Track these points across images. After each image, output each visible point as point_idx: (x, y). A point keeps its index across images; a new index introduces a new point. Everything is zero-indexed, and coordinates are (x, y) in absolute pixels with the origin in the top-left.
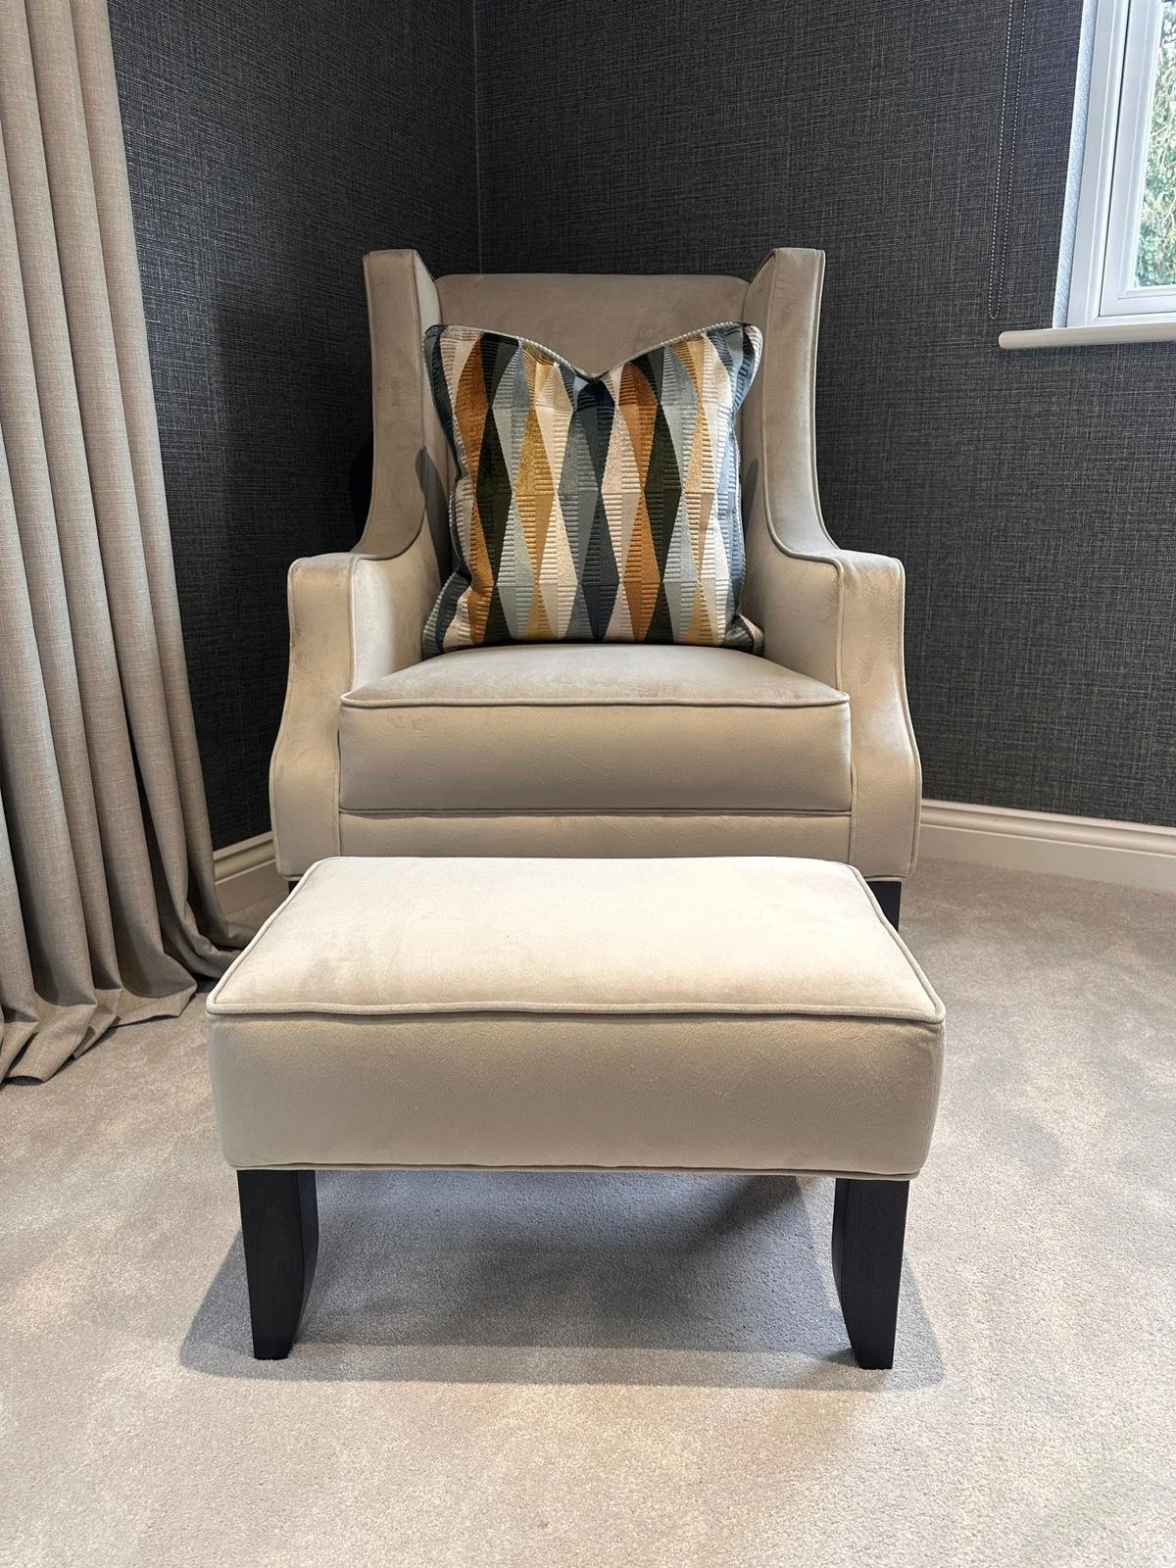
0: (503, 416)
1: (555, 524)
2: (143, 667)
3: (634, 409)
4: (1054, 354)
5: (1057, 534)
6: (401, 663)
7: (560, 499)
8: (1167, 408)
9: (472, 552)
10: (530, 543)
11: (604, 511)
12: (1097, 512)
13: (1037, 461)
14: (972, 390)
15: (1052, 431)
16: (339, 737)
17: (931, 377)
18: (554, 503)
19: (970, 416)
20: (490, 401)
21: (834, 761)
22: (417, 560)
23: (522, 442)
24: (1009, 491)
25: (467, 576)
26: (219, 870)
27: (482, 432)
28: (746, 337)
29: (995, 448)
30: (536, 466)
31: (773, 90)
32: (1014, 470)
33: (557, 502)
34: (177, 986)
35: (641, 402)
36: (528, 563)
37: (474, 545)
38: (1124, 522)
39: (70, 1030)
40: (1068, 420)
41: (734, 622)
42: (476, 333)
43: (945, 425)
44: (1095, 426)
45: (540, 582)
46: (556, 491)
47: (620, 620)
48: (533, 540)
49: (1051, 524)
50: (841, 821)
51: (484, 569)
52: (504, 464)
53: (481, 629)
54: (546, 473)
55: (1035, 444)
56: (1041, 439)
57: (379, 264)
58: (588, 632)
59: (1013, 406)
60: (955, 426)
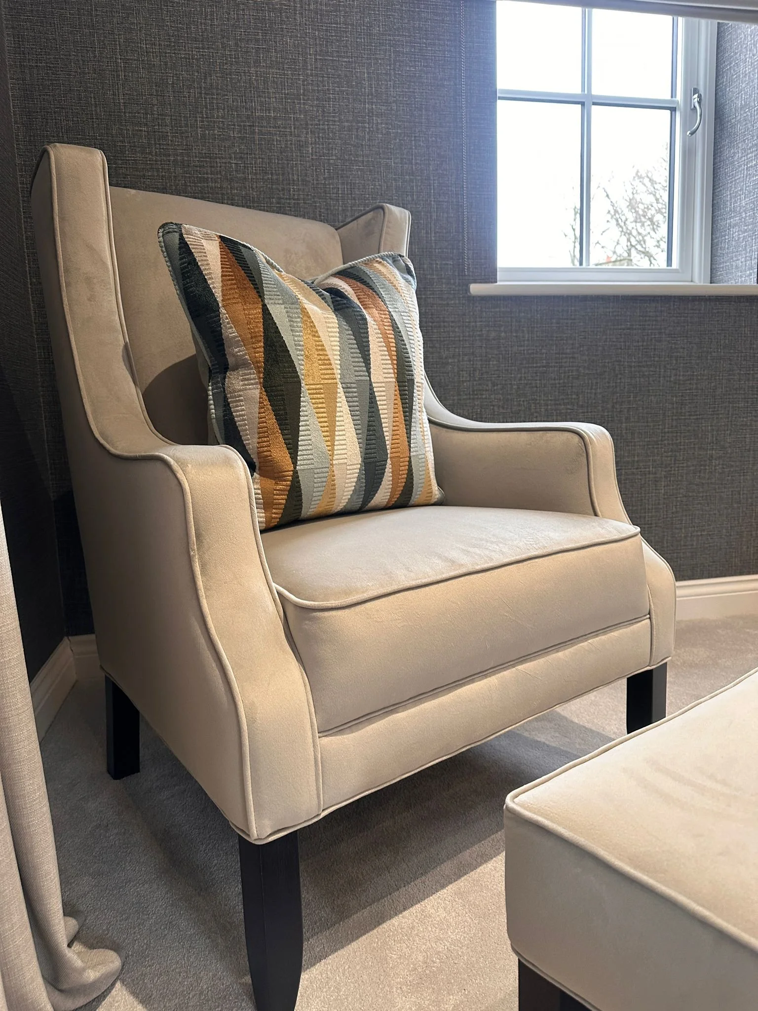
0: (277, 312)
1: (341, 409)
3: (375, 312)
4: (500, 300)
5: (511, 415)
7: (343, 388)
8: (565, 335)
10: (324, 427)
11: (375, 397)
12: (533, 400)
13: (496, 368)
14: (452, 322)
15: (502, 349)
17: (425, 312)
18: (338, 390)
19: (453, 339)
20: (261, 296)
24: (481, 388)
27: (261, 325)
29: (470, 361)
30: (319, 358)
31: (294, 94)
32: (482, 374)
33: (340, 390)
36: (324, 446)
38: (547, 405)
40: (511, 342)
42: (213, 235)
43: (437, 345)
44: (527, 346)
45: (334, 462)
46: (338, 381)
47: (384, 491)
48: (325, 424)
49: (507, 408)
51: (282, 455)
52: (290, 356)
53: (277, 513)
54: (327, 362)
55: (493, 358)
56: (496, 355)
57: (68, 157)
58: (359, 503)
59: (478, 333)
60: (444, 345)
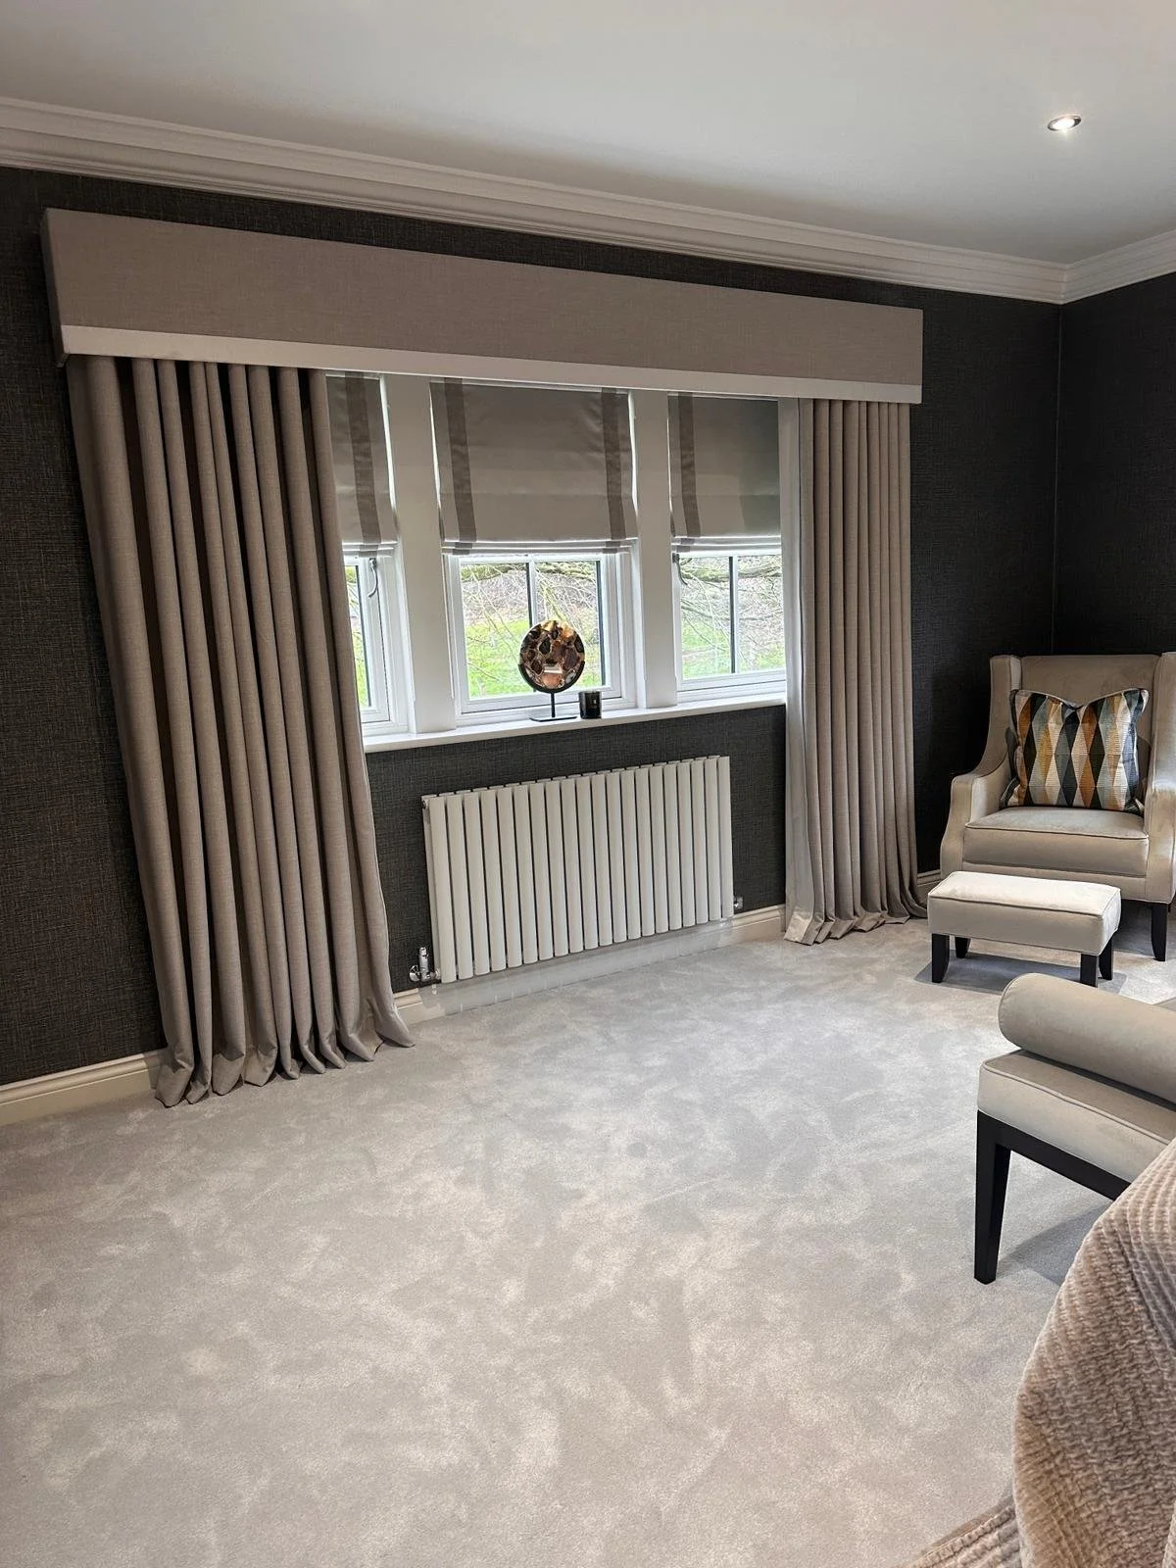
0: (1035, 726)
1: (1052, 765)
2: (902, 810)
3: (1087, 725)
6: (989, 813)
7: (1055, 756)
9: (1021, 773)
10: (1042, 770)
11: (1072, 762)
16: (964, 836)
20: (1031, 721)
21: (1140, 858)
22: (998, 775)
23: (1042, 736)
25: (1019, 781)
26: (919, 881)
27: (1028, 730)
28: (1140, 695)
30: (1046, 745)
33: (1053, 757)
34: (905, 915)
35: (1090, 722)
36: (1041, 777)
37: (1022, 769)
39: (873, 919)
41: (1131, 802)
42: (1030, 693)
45: (1046, 786)
46: (1053, 754)
47: (1078, 800)
48: (1044, 770)
50: (1143, 880)
51: (1024, 780)
52: (1035, 743)
53: (1022, 800)
54: (1050, 747)
57: (996, 662)
58: (1065, 803)
